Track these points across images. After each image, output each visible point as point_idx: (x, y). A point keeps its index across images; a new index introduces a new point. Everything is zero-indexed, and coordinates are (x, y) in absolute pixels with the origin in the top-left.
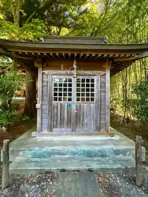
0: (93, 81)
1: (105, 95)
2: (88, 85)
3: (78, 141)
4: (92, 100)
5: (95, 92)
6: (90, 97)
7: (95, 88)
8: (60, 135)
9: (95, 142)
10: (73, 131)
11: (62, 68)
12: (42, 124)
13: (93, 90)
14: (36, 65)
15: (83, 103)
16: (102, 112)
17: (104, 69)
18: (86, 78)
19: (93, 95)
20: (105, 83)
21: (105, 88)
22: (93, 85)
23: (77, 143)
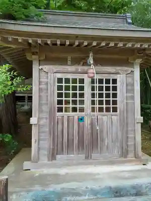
0: (115, 81)
1: (134, 103)
2: (108, 89)
3: (98, 174)
4: (115, 110)
5: (118, 99)
6: (111, 106)
7: (118, 92)
8: (68, 165)
9: (122, 174)
10: (87, 158)
11: (69, 62)
12: (39, 149)
13: (115, 95)
14: (29, 57)
15: (101, 115)
16: (130, 129)
17: (131, 65)
18: (104, 77)
19: (115, 102)
20: (133, 85)
21: (134, 93)
22: (115, 89)
23: (97, 177)
